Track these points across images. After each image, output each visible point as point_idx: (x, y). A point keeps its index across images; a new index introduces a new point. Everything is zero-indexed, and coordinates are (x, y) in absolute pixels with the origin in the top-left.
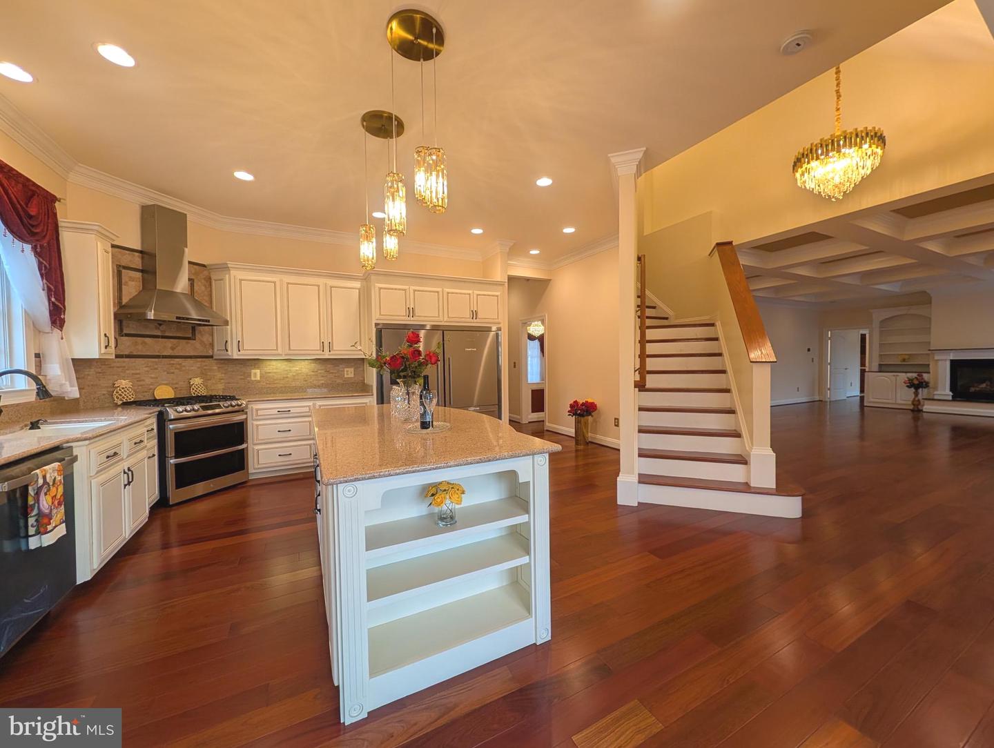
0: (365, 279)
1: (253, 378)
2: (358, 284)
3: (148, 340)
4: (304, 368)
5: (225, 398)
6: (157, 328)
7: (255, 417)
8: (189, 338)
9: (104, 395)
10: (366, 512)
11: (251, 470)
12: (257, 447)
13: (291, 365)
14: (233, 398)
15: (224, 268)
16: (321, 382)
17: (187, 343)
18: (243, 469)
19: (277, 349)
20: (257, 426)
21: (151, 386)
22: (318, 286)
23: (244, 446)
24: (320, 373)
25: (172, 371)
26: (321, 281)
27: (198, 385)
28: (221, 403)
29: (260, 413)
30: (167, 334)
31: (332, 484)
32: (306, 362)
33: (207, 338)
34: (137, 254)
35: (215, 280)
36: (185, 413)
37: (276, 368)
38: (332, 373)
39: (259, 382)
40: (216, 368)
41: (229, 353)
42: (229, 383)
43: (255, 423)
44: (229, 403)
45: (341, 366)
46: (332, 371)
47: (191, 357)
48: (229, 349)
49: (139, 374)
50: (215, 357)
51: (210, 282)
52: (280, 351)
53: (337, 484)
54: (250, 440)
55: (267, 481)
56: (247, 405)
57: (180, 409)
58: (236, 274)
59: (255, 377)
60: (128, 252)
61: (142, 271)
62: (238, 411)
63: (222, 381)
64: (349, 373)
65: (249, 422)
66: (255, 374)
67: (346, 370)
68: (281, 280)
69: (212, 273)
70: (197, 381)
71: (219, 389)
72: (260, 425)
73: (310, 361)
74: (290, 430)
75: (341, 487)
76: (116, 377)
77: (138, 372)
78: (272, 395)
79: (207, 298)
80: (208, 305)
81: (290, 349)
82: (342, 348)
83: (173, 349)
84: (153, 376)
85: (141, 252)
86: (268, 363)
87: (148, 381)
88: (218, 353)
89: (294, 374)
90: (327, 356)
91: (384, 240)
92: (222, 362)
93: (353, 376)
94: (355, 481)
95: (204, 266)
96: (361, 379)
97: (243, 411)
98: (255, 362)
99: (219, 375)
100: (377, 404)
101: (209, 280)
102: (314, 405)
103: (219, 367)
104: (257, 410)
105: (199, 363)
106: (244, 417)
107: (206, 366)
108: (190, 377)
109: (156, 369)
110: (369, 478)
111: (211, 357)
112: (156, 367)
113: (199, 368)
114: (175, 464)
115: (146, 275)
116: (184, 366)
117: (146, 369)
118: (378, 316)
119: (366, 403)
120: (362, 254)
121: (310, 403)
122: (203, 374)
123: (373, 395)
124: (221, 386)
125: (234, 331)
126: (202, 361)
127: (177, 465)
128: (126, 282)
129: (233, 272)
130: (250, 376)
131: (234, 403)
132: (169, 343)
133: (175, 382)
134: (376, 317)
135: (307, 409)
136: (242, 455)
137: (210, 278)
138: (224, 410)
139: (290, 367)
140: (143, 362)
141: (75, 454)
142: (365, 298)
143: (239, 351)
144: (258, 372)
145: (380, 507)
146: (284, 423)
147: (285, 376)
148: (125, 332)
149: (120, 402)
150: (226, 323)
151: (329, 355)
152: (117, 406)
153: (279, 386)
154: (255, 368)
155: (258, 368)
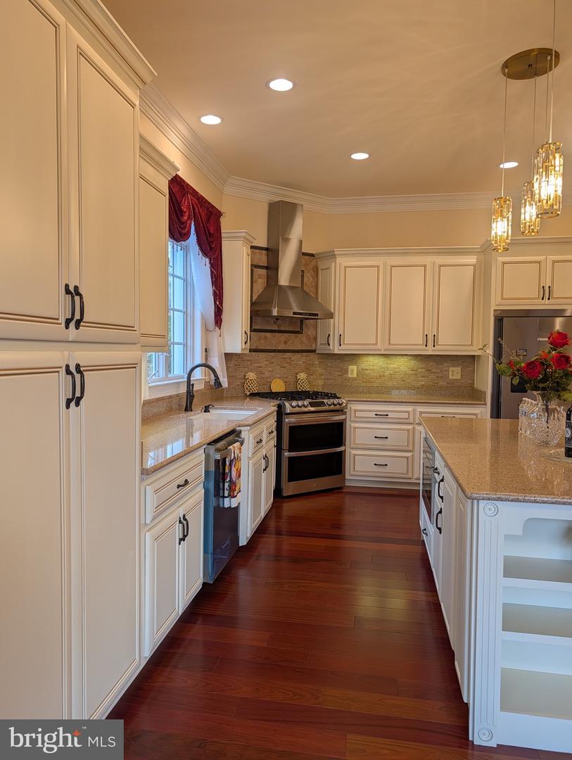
0: (483, 252)
1: (350, 376)
2: (472, 260)
3: (268, 335)
4: (402, 365)
5: (327, 396)
6: (275, 323)
7: (353, 419)
8: (298, 332)
9: (238, 385)
10: (506, 536)
11: (347, 477)
12: (354, 452)
13: (389, 362)
14: (335, 397)
15: (331, 256)
16: (421, 383)
17: (296, 337)
18: (341, 473)
19: (376, 344)
20: (355, 428)
21: (269, 380)
22: (425, 266)
23: (341, 449)
24: (420, 372)
25: (284, 365)
26: (428, 260)
27: (304, 381)
28: (325, 401)
29: (358, 414)
30: (282, 329)
31: (473, 499)
32: (405, 359)
33: (311, 332)
34: (264, 252)
35: (322, 270)
36: (297, 408)
37: (373, 364)
38: (435, 372)
39: (355, 379)
40: (317, 363)
41: (331, 347)
42: (328, 379)
43: (353, 425)
44: (332, 401)
45: (445, 364)
46: (434, 371)
47: (298, 351)
48: (331, 344)
49: (260, 367)
50: (317, 352)
51: (317, 272)
52: (379, 346)
53: (478, 500)
54: (347, 443)
55: (361, 491)
56: (346, 405)
57: (294, 403)
58: (342, 261)
59: (352, 374)
60: (258, 251)
61: (267, 268)
62: (338, 411)
63: (322, 377)
64: (455, 373)
65: (348, 423)
66: (352, 371)
67: (451, 369)
68: (385, 264)
69: (319, 263)
70: (302, 376)
71: (319, 386)
72: (358, 428)
73: (409, 357)
74: (387, 438)
75: (482, 503)
76: (246, 369)
77: (260, 365)
78: (368, 395)
79: (313, 290)
80: (314, 296)
81: (390, 344)
82: (449, 343)
83: (285, 343)
84: (270, 369)
85: (267, 249)
86: (365, 359)
87: (267, 374)
88: (321, 349)
89: (392, 372)
90: (430, 351)
91: (523, 211)
92: (323, 356)
93: (459, 378)
94: (498, 500)
95: (312, 255)
96: (469, 381)
97: (342, 411)
98: (353, 357)
99: (320, 370)
100: (491, 417)
101: (316, 269)
102: (414, 411)
103: (320, 362)
104: (356, 411)
105: (304, 358)
106: (342, 417)
107: (309, 361)
108: (297, 371)
109: (272, 363)
110: (512, 501)
111: (314, 351)
112: (273, 360)
113: (304, 362)
114: (289, 458)
115: (269, 272)
116: (293, 360)
117: (266, 363)
118: (499, 300)
119: (476, 415)
120: (493, 233)
121: (410, 408)
122: (307, 370)
123: (486, 404)
124: (320, 382)
125: (336, 325)
126: (307, 356)
127: (290, 459)
128: (256, 280)
129: (339, 260)
130: (346, 372)
131: (336, 401)
132: (283, 337)
133: (285, 376)
134: (496, 303)
135: (405, 415)
136: (339, 458)
137: (317, 268)
138: (326, 408)
139: (387, 364)
140: (264, 356)
141: (242, 437)
142: (482, 276)
143: (340, 345)
144: (355, 368)
145: (521, 534)
146: (382, 428)
147: (382, 374)
148: (253, 328)
149: (248, 393)
150: (331, 316)
151: (433, 351)
152: (246, 396)
153: (375, 385)
154: (352, 364)
155: (356, 364)
